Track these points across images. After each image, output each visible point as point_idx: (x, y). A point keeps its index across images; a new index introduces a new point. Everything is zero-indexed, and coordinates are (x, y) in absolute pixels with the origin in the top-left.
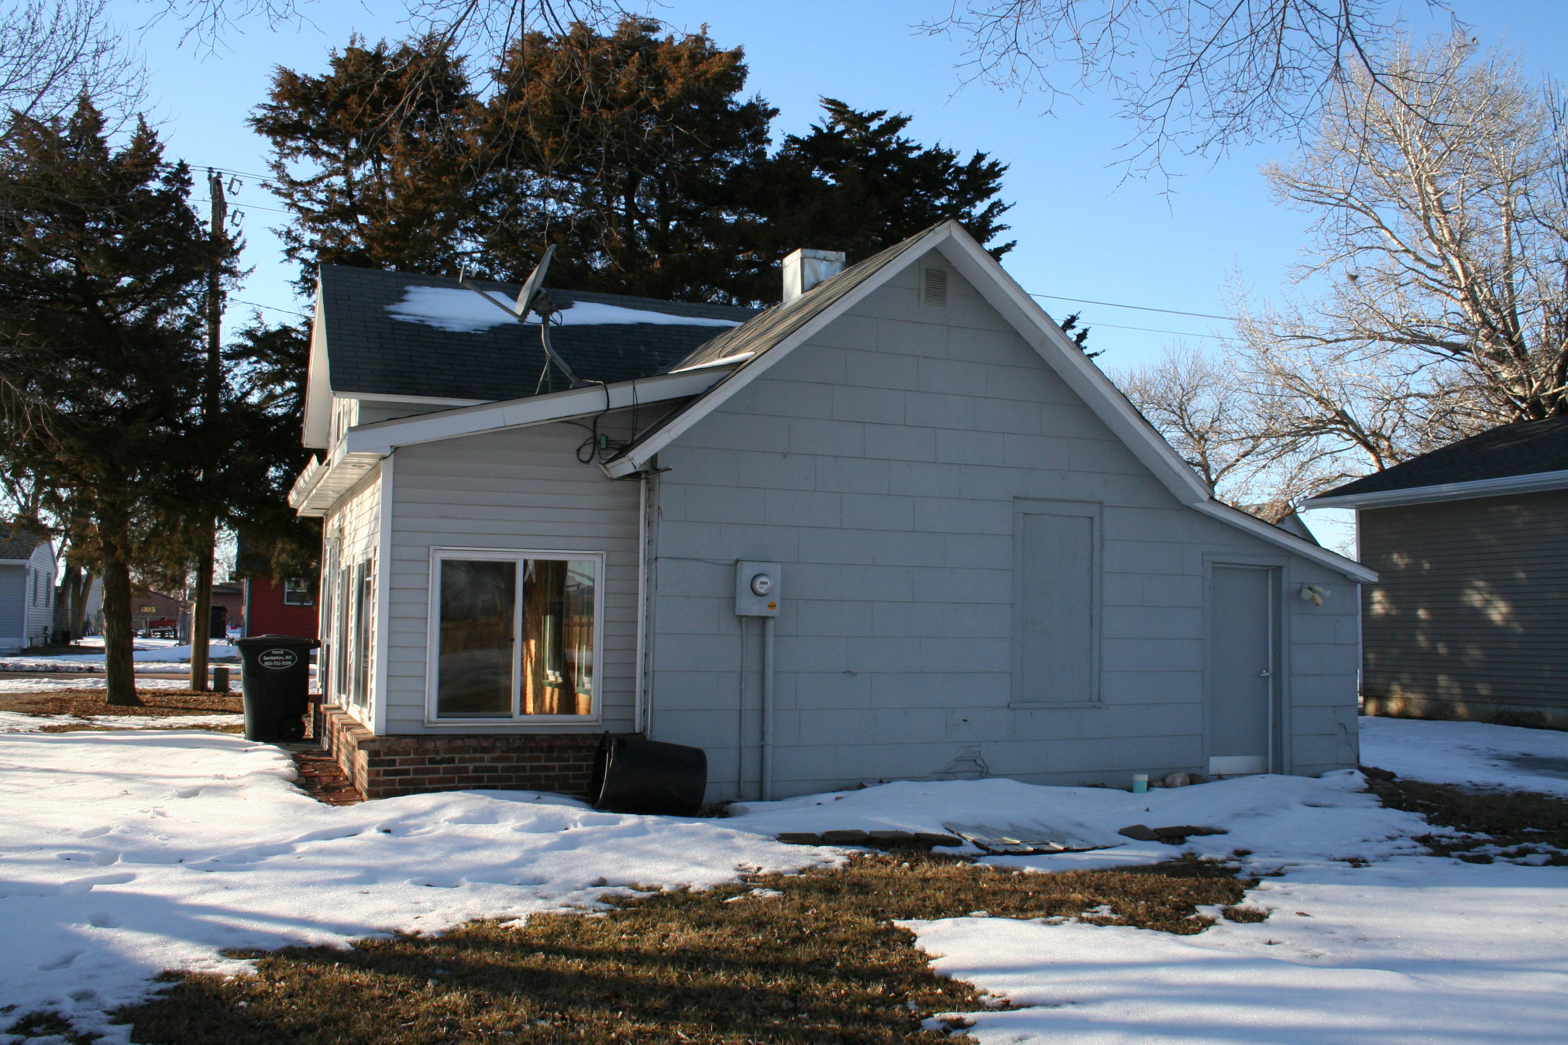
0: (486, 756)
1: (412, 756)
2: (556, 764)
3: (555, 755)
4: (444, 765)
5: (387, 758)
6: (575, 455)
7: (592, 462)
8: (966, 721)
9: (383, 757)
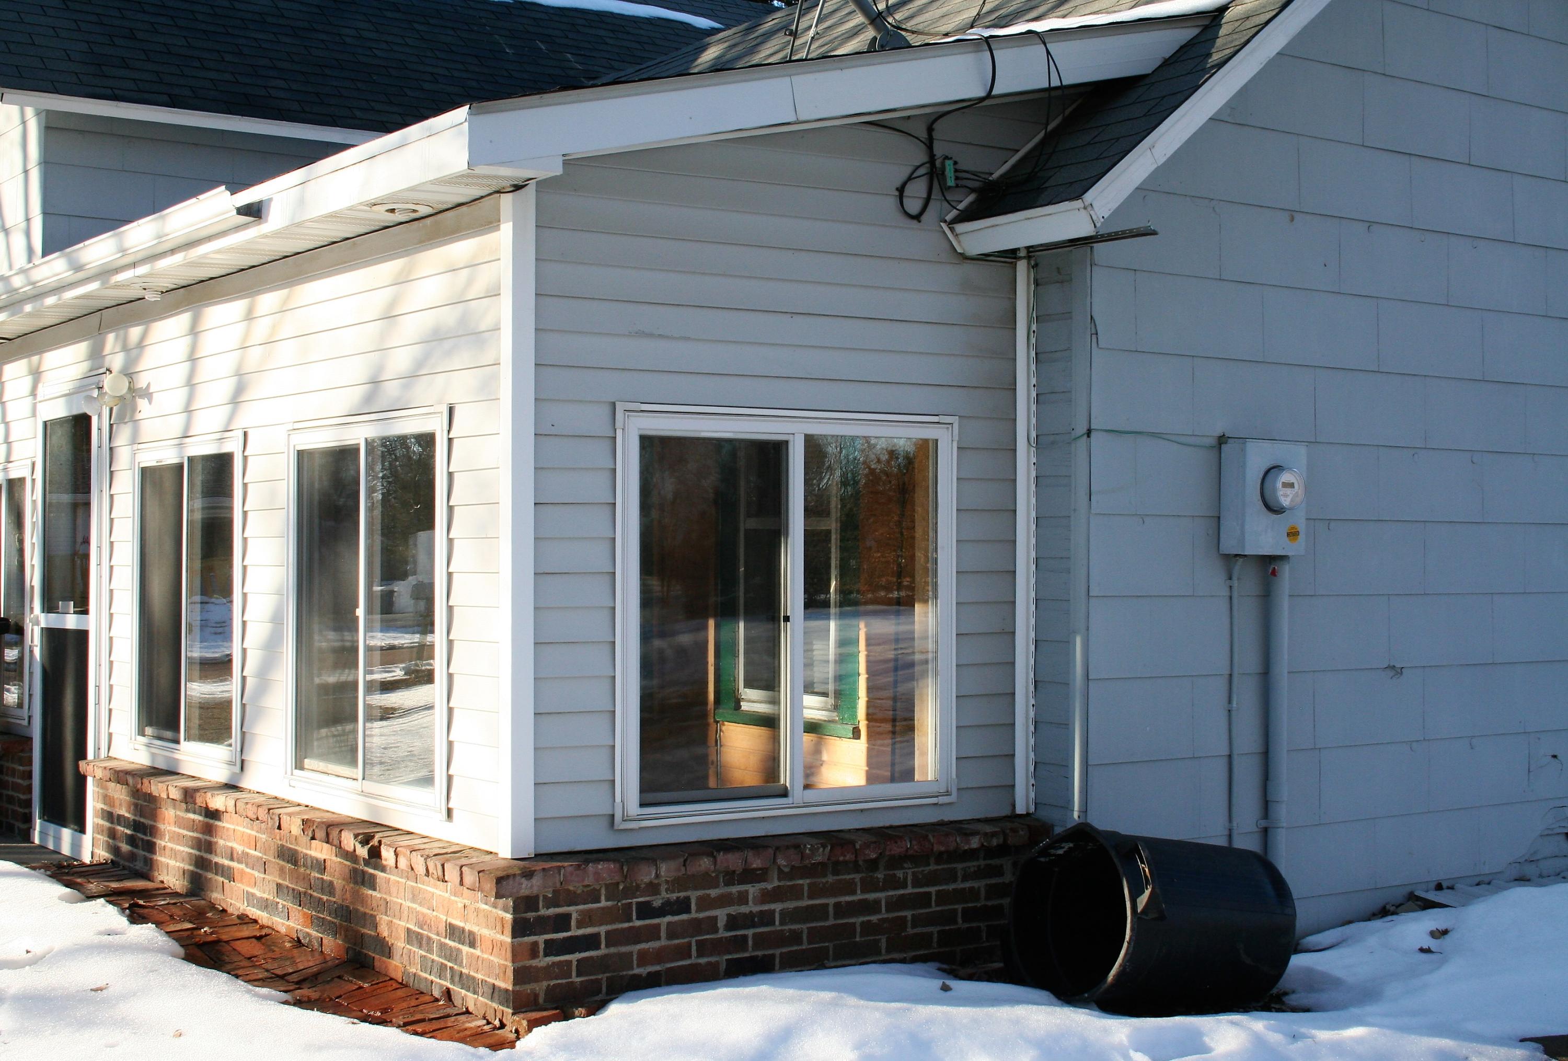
0: (752, 890)
1: (603, 903)
2: (881, 895)
3: (880, 875)
4: (669, 918)
5: (552, 911)
6: (891, 202)
7: (924, 218)
8: (1555, 757)
9: (543, 912)
